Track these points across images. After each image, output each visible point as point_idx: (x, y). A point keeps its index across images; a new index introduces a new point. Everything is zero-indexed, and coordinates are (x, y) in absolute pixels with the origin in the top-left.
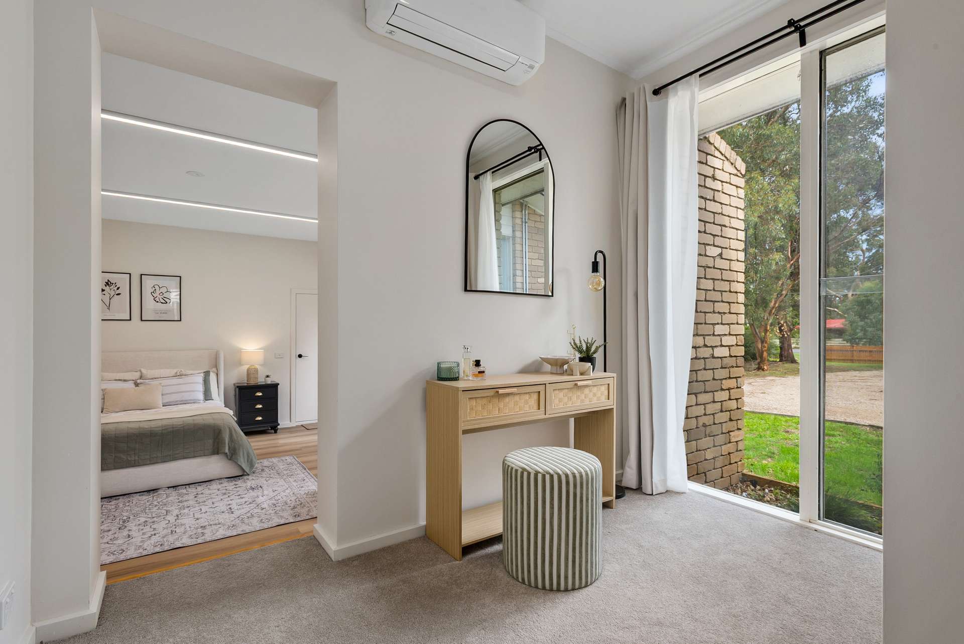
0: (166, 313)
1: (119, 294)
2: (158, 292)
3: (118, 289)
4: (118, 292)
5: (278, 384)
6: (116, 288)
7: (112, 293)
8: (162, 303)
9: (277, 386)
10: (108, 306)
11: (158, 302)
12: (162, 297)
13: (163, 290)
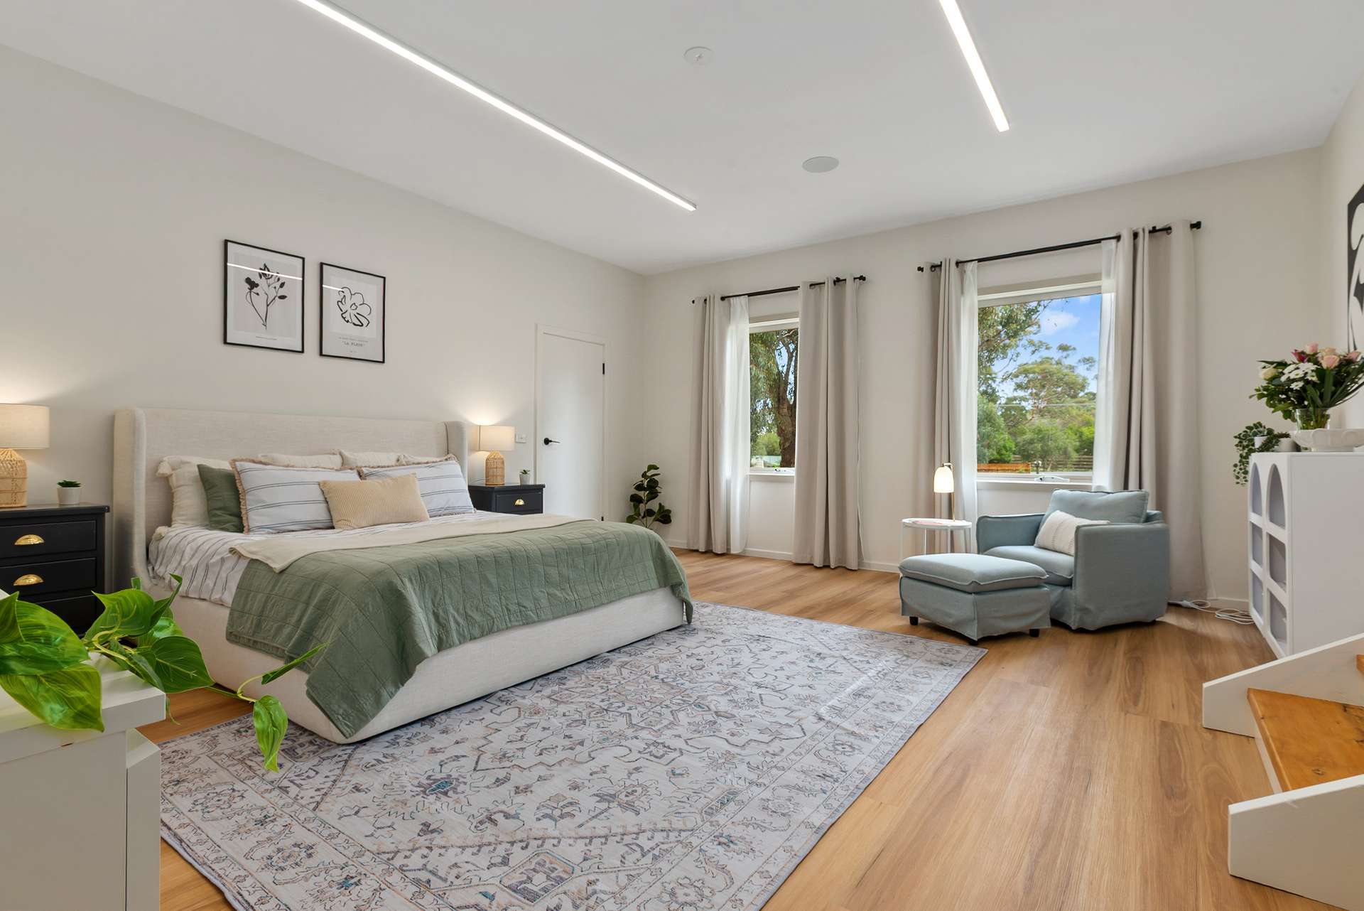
0: (361, 345)
1: (283, 297)
2: (349, 302)
3: (282, 286)
4: (282, 292)
5: (544, 486)
6: (278, 285)
7: (272, 293)
8: (355, 324)
9: (542, 489)
10: (264, 319)
11: (348, 321)
12: (355, 312)
13: (357, 299)
